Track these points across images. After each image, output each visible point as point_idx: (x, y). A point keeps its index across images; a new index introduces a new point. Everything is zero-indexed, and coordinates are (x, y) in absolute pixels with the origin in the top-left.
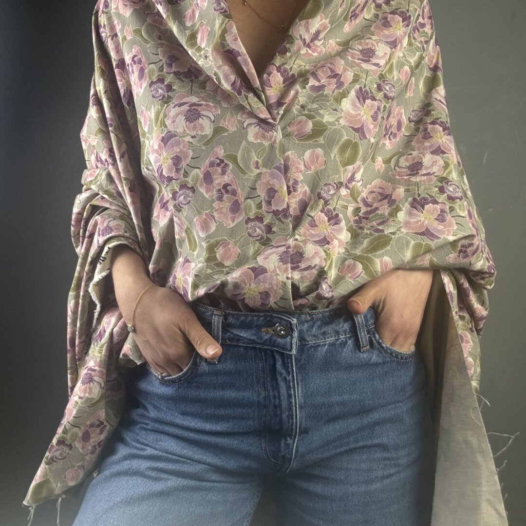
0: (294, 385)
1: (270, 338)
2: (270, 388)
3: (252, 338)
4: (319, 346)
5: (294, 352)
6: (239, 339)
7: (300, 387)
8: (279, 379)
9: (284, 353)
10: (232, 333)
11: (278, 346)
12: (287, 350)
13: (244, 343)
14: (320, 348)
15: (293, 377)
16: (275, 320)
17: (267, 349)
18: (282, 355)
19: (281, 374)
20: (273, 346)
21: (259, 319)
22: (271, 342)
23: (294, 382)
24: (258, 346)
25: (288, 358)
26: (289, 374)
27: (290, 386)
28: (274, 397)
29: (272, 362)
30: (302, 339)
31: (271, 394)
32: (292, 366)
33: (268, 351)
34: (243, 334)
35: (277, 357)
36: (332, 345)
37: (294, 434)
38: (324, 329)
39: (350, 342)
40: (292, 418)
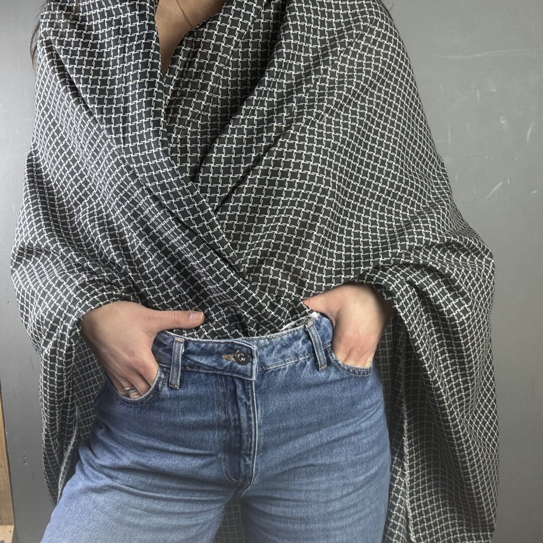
0: (254, 409)
1: (231, 364)
2: (230, 412)
3: (213, 365)
4: (279, 370)
5: (254, 378)
6: (200, 366)
7: (259, 410)
8: (240, 404)
9: (244, 380)
10: (192, 360)
11: (238, 373)
12: (247, 376)
13: (205, 369)
14: (280, 373)
15: (253, 402)
16: (236, 347)
17: (227, 376)
18: (242, 381)
19: (242, 399)
20: (233, 372)
21: (219, 346)
22: (231, 368)
23: (253, 406)
24: (219, 373)
25: (248, 384)
26: (249, 399)
27: (250, 411)
28: (235, 420)
29: (232, 388)
30: (262, 364)
31: (232, 418)
32: (252, 392)
33: (229, 378)
34: (203, 361)
35: (237, 383)
36: (293, 368)
37: (252, 453)
38: (283, 353)
39: (308, 363)
40: (251, 437)
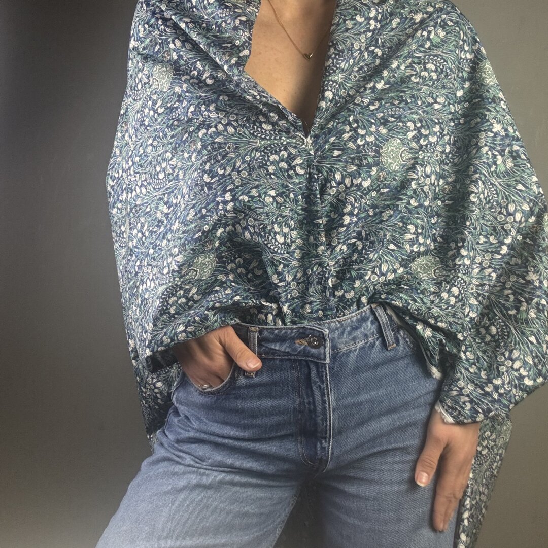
9: (318, 362)
29: (307, 372)
37: (328, 436)
38: (354, 335)
39: (377, 343)
40: (326, 421)
